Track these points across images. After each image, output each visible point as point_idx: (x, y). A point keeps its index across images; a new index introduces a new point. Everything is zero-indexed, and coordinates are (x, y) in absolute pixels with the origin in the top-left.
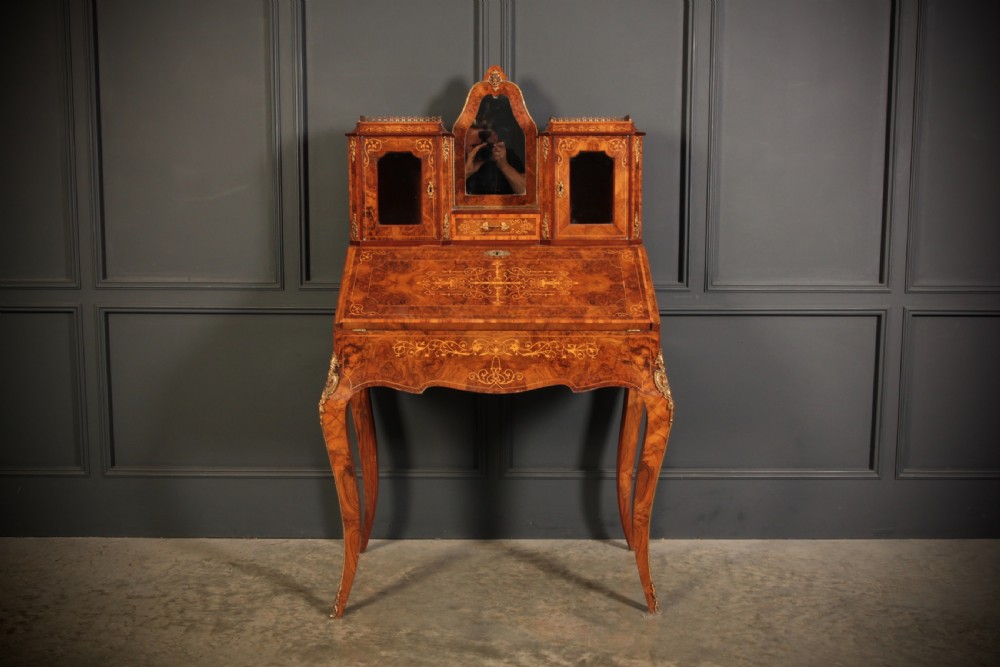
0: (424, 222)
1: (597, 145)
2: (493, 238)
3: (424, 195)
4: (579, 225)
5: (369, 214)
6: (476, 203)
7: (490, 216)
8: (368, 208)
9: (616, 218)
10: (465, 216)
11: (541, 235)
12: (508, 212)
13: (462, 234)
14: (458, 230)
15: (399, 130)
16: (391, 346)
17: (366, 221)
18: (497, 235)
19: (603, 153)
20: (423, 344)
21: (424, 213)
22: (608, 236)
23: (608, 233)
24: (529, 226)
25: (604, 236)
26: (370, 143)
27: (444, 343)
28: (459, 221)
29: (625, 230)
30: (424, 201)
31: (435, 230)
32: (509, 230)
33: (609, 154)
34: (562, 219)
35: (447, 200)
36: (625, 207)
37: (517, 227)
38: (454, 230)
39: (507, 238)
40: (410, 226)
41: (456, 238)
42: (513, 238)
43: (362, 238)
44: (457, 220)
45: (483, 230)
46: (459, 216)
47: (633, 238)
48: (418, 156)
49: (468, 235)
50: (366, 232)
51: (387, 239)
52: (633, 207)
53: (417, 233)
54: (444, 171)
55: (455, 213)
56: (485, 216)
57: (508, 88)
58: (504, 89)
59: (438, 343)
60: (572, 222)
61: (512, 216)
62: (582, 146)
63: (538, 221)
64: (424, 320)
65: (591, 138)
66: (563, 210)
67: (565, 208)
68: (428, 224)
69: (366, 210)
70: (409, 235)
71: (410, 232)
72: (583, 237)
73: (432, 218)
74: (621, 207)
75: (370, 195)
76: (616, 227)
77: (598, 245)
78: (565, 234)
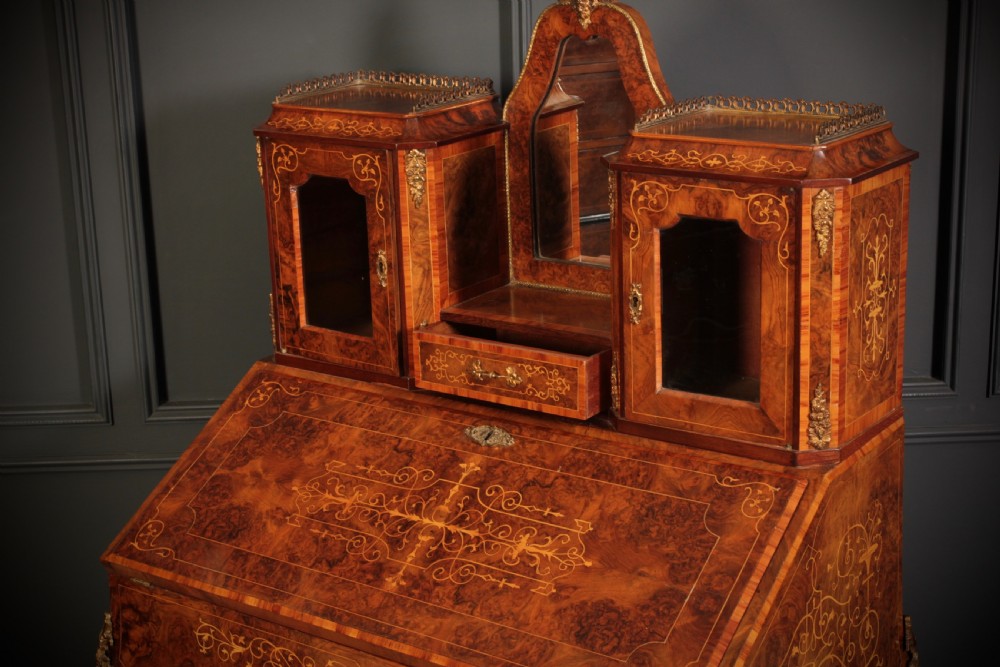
0: (375, 336)
1: (718, 205)
3: (372, 278)
4: (679, 394)
5: (288, 300)
6: (552, 279)
8: (286, 288)
9: (763, 391)
13: (434, 378)
14: (426, 368)
15: (333, 128)
16: (192, 629)
17: (284, 314)
18: (499, 393)
19: (733, 225)
20: (241, 639)
21: (374, 316)
22: (744, 432)
23: (744, 425)
24: (563, 385)
25: (735, 431)
26: (279, 154)
27: (277, 649)
28: (427, 348)
29: (783, 426)
30: (373, 291)
31: (393, 356)
32: (522, 387)
33: (747, 232)
36: (785, 368)
37: (538, 383)
38: (419, 366)
39: (519, 404)
40: (353, 337)
42: (531, 406)
43: (280, 347)
44: (423, 346)
45: (472, 377)
48: (361, 192)
49: (445, 382)
50: (285, 336)
51: (318, 357)
52: (805, 372)
53: (364, 356)
54: (413, 227)
57: (611, 23)
58: (603, 22)
59: (266, 647)
60: (666, 383)
61: (528, 354)
62: (682, 204)
63: (582, 376)
64: (234, 595)
65: (702, 187)
66: (643, 353)
67: (648, 349)
68: (382, 339)
69: (282, 292)
70: (352, 357)
71: (353, 350)
72: (686, 424)
73: (387, 329)
74: (776, 367)
75: (287, 261)
76: (763, 412)
77: (720, 452)
78: (647, 410)
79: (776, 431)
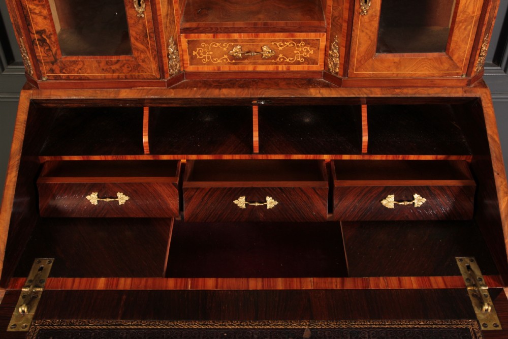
0: (136, 54)
2: (250, 68)
3: (129, 12)
4: (390, 56)
5: (42, 41)
7: (244, 36)
8: (40, 32)
9: (452, 45)
10: (203, 36)
11: (326, 64)
12: (274, 30)
13: (199, 62)
14: (192, 58)
17: (40, 51)
18: (255, 63)
21: (133, 40)
22: (435, 72)
23: (435, 68)
24: (308, 51)
25: (427, 72)
28: (192, 44)
29: (463, 64)
30: (130, 21)
31: (154, 66)
32: (275, 57)
34: (363, 48)
35: (170, 14)
36: (472, 29)
37: (287, 52)
38: (187, 57)
39: (271, 68)
40: (114, 59)
41: (191, 68)
42: (281, 68)
43: (40, 77)
44: (189, 42)
45: (233, 57)
46: (193, 36)
47: (473, 75)
49: (209, 64)
50: (44, 68)
51: (81, 79)
52: (484, 29)
53: (125, 69)
55: (186, 31)
56: (236, 36)
60: (378, 51)
61: (280, 36)
63: (323, 43)
66: (367, 33)
67: (371, 31)
68: (142, 56)
69: (36, 36)
70: (114, 72)
71: (114, 67)
72: (393, 73)
73: (148, 48)
74: (465, 29)
75: (37, 11)
76: (451, 58)
77: (417, 87)
78: (366, 70)
79: (458, 67)
